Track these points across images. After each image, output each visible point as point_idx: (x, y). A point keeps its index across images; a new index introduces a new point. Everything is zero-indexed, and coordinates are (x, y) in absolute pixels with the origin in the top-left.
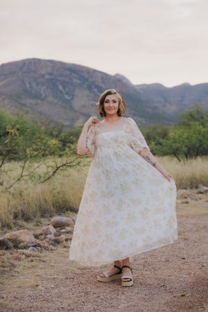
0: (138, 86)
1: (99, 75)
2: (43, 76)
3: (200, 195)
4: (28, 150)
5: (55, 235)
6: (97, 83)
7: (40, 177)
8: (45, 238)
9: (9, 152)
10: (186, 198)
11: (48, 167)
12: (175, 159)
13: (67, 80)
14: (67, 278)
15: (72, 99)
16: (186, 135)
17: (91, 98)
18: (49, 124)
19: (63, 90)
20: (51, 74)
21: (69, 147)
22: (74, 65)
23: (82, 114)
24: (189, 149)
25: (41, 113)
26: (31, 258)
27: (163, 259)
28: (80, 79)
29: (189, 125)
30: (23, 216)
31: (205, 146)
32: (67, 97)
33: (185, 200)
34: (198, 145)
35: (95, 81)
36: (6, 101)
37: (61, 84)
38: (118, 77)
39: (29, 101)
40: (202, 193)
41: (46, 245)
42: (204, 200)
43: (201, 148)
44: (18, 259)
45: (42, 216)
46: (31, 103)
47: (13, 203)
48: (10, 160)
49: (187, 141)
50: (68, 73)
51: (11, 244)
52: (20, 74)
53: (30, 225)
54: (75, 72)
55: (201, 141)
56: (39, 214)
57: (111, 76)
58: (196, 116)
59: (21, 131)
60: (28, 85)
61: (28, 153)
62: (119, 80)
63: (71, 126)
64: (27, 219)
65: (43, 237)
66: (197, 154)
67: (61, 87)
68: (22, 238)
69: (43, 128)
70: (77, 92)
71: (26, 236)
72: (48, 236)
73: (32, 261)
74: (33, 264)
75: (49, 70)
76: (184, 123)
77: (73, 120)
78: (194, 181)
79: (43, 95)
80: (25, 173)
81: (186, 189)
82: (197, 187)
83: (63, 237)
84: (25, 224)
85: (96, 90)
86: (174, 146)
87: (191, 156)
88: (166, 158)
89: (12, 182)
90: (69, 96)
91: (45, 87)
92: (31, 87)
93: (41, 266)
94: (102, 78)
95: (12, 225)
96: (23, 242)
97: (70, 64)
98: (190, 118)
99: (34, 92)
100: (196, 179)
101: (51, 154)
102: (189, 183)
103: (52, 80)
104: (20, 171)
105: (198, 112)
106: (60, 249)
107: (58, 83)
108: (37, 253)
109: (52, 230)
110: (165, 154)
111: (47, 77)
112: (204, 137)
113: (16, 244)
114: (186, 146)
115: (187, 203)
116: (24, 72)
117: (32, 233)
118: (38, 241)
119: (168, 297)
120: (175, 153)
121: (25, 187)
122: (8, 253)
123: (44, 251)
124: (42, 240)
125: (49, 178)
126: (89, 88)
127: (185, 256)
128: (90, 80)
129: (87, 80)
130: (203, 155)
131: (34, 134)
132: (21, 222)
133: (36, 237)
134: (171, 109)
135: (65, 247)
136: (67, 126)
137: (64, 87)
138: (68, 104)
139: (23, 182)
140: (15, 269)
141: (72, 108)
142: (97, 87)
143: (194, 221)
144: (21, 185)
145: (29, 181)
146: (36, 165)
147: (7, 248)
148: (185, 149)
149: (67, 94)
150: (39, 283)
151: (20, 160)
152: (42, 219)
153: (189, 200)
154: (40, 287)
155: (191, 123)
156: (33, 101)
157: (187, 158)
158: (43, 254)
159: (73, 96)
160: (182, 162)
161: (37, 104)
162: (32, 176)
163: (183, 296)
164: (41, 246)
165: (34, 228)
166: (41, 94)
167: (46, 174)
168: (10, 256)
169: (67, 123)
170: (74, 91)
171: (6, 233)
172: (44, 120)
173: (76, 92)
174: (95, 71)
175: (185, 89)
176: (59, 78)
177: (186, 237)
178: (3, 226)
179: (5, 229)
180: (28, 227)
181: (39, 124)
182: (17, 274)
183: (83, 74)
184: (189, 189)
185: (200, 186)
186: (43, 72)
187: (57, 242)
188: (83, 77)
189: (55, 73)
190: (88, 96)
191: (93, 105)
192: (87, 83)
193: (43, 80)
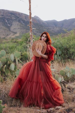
1: (24, 15)
6: (23, 19)
13: (10, 18)
15: (11, 26)
17: (19, 25)
19: (7, 22)
20: (3, 16)
22: (13, 11)
28: (15, 17)
32: (9, 25)
35: (22, 18)
37: (7, 20)
50: (10, 15)
54: (13, 15)
67: (6, 21)
75: (2, 14)
85: (22, 22)
90: (10, 25)
97: (11, 11)
103: (3, 18)
107: (5, 19)
126: (19, 21)
128: (20, 17)
129: (19, 18)
137: (8, 21)
138: (8, 28)
141: (10, 30)
142: (23, 20)
149: (9, 24)
159: (12, 24)
170: (12, 23)
173: (13, 23)
174: (22, 14)
176: (6, 17)
183: (17, 15)
188: (17, 16)
189: (4, 15)
190: (18, 24)
191: (19, 28)
192: (18, 19)
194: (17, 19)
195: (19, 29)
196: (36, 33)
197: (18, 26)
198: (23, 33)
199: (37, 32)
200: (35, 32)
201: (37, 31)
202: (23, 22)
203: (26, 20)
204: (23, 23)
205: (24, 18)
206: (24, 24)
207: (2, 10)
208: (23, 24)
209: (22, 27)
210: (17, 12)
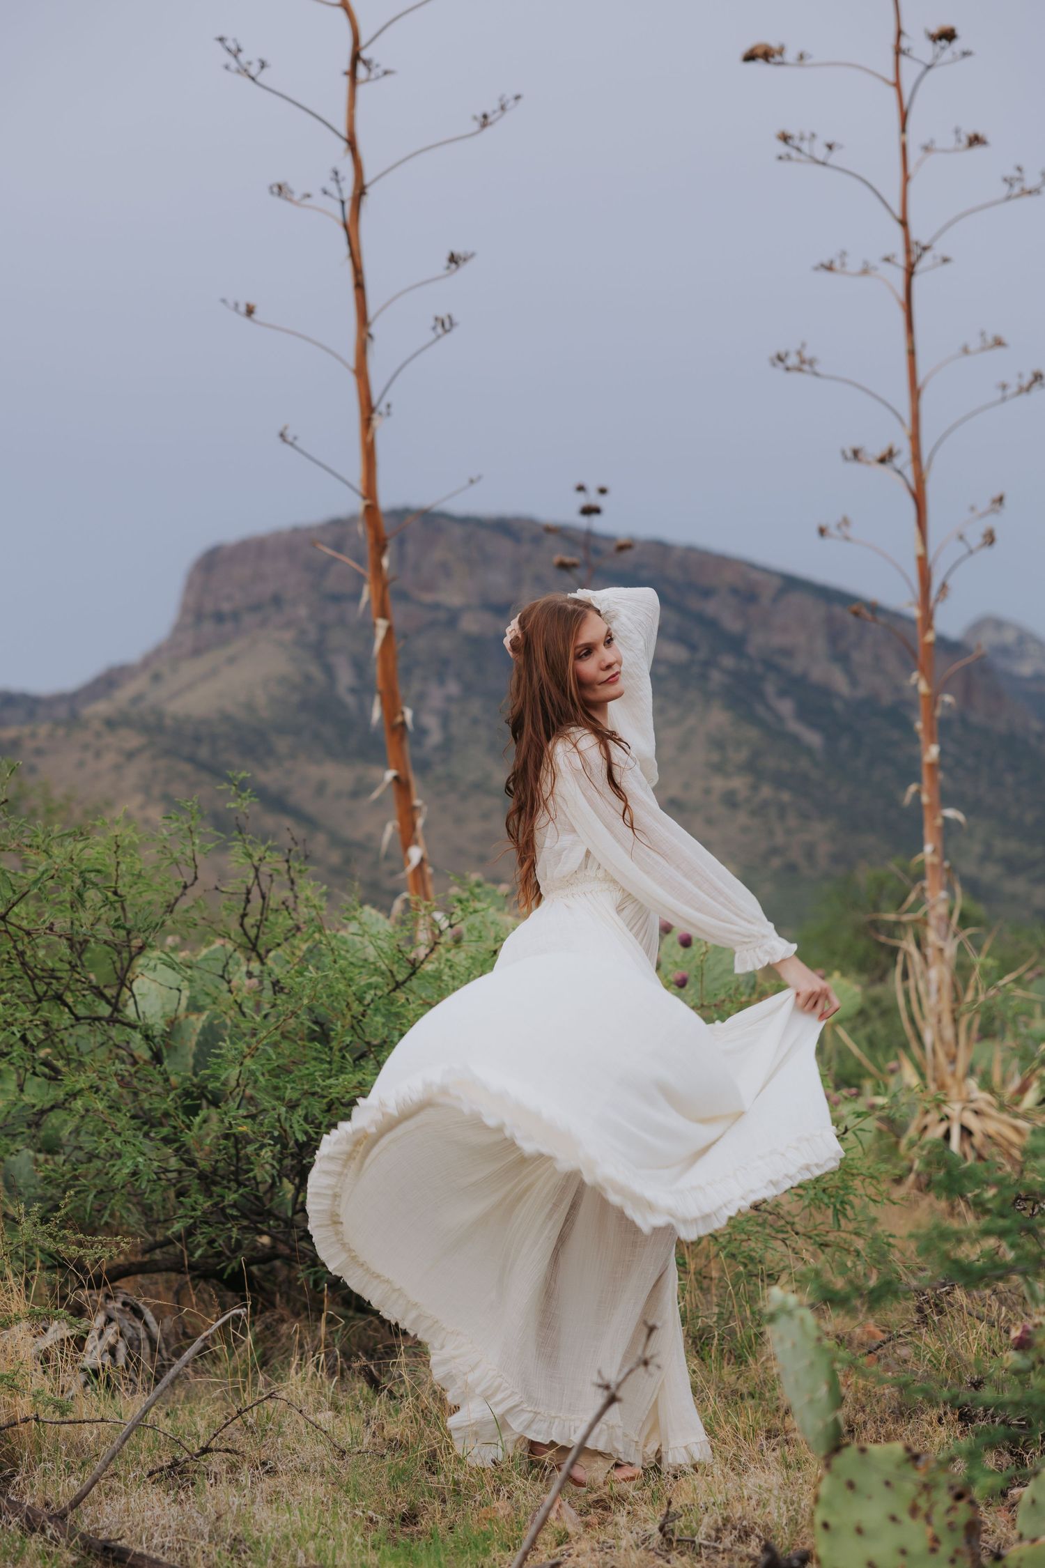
2: (452, 619)
6: (797, 666)
17: (743, 755)
35: (788, 652)
46: (321, 788)
60: (345, 676)
75: (496, 580)
79: (435, 737)
85: (786, 707)
91: (453, 688)
94: (835, 635)
111: (471, 624)
116: (336, 598)
126: (740, 692)
128: (758, 641)
129: (736, 644)
142: (796, 686)
166: (419, 732)
174: (789, 584)
183: (711, 607)
186: (451, 596)
188: (711, 624)
190: (718, 744)
191: (730, 800)
192: (728, 661)
193: (446, 644)
194: (707, 664)
195: (742, 818)
196: (990, 873)
197: (719, 768)
198: (791, 868)
199: (1012, 866)
200: (985, 857)
201: (1014, 846)
202: (806, 713)
203: (839, 682)
204: (795, 727)
205: (820, 646)
206: (813, 739)
207: (504, 526)
208: (795, 740)
209: (779, 781)
210: (722, 561)
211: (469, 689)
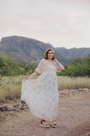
0: (56, 48)
1: (41, 43)
2: (19, 43)
3: (79, 92)
4: (12, 72)
5: (22, 106)
7: (16, 83)
8: (18, 107)
9: (4, 72)
10: (74, 93)
11: (20, 79)
12: (70, 77)
13: (28, 45)
14: (26, 124)
15: (30, 52)
16: (74, 68)
17: (38, 52)
18: (20, 62)
19: (26, 49)
20: (22, 42)
21: (28, 71)
22: (31, 39)
23: (34, 58)
24: (75, 74)
25: (17, 58)
26: (12, 115)
27: (64, 117)
28: (33, 45)
29: (76, 64)
30: (9, 98)
31: (82, 72)
32: (28, 51)
33: (73, 94)
34: (79, 72)
35: (39, 46)
36: (4, 53)
37: (26, 46)
38: (48, 44)
39: (13, 53)
40: (80, 91)
41: (18, 110)
42: (81, 94)
43: (80, 73)
44: (7, 115)
45: (17, 98)
47: (5, 93)
48: (5, 75)
49: (75, 70)
50: (29, 42)
51: (4, 109)
52: (10, 42)
53: (12, 102)
54: (31, 42)
55: (80, 70)
56: (16, 97)
57: (45, 44)
58: (78, 61)
59: (10, 64)
60: (13, 46)
61: (12, 73)
62: (49, 45)
63: (29, 63)
64: (11, 100)
65: (17, 107)
66: (78, 76)
67: (25, 48)
68: (9, 107)
69: (18, 63)
70: (32, 50)
71: (10, 106)
72: (19, 106)
73: (12, 116)
74: (13, 117)
75: (21, 40)
76: (74, 63)
77: (30, 61)
78: (77, 86)
79: (19, 50)
80: (11, 81)
81: (74, 89)
82: (78, 89)
83: (25, 107)
84: (10, 101)
85: (39, 49)
86: (70, 72)
87: (76, 76)
88: (66, 77)
89: (5, 84)
91: (19, 47)
92: (14, 47)
93: (16, 118)
95: (5, 101)
96: (9, 108)
98: (76, 61)
99: (15, 49)
100: (78, 85)
101: (21, 74)
102: (75, 87)
103: (22, 44)
104: (8, 80)
105: (79, 59)
106: (24, 112)
107: (25, 46)
108: (14, 113)
109: (21, 104)
110: (66, 75)
111: (20, 43)
112: (81, 69)
113: (6, 109)
114: (74, 72)
115: (74, 95)
116: (11, 41)
117: (12, 105)
118: (15, 108)
119: (66, 132)
120: (70, 75)
121: (11, 86)
122: (3, 113)
123: (17, 112)
124: (17, 108)
125: (20, 83)
126: (37, 48)
127: (73, 116)
128: (37, 45)
129: (36, 45)
130: (81, 76)
131: (14, 66)
132: (8, 100)
133: (14, 107)
134: (69, 58)
135: (26, 111)
136: (27, 63)
137: (27, 47)
138: (28, 54)
139: (9, 84)
140: (6, 119)
141: (29, 56)
142: (40, 48)
143: (77, 102)
144: (9, 86)
145: (12, 84)
146: (15, 78)
147: (3, 111)
148: (74, 74)
149: (28, 50)
150: (15, 125)
151: (9, 76)
152: (17, 100)
153: (75, 94)
154: (15, 127)
155: (77, 63)
156: (15, 53)
157: (74, 77)
158: (17, 114)
159: (30, 51)
160: (72, 79)
161: (16, 54)
162: (13, 82)
163: (72, 132)
164: (16, 111)
165: (14, 103)
166: (18, 50)
167: (19, 81)
168: (4, 114)
169: (27, 62)
170: (30, 49)
171: (2, 105)
172: (18, 60)
174: (39, 41)
175: (74, 50)
176: (25, 44)
177: (74, 109)
178: (1, 102)
179: (2, 103)
180: (11, 102)
181: (17, 62)
182: (6, 121)
183: (34, 43)
184: (75, 89)
185: (80, 88)
186: (19, 41)
187: (22, 109)
188: (34, 44)
190: (36, 51)
191: (38, 55)
193: (18, 44)
197: (36, 53)
203: (42, 48)
205: (41, 45)
206: (41, 51)
207: (22, 37)
210: (35, 40)
211: (20, 47)
